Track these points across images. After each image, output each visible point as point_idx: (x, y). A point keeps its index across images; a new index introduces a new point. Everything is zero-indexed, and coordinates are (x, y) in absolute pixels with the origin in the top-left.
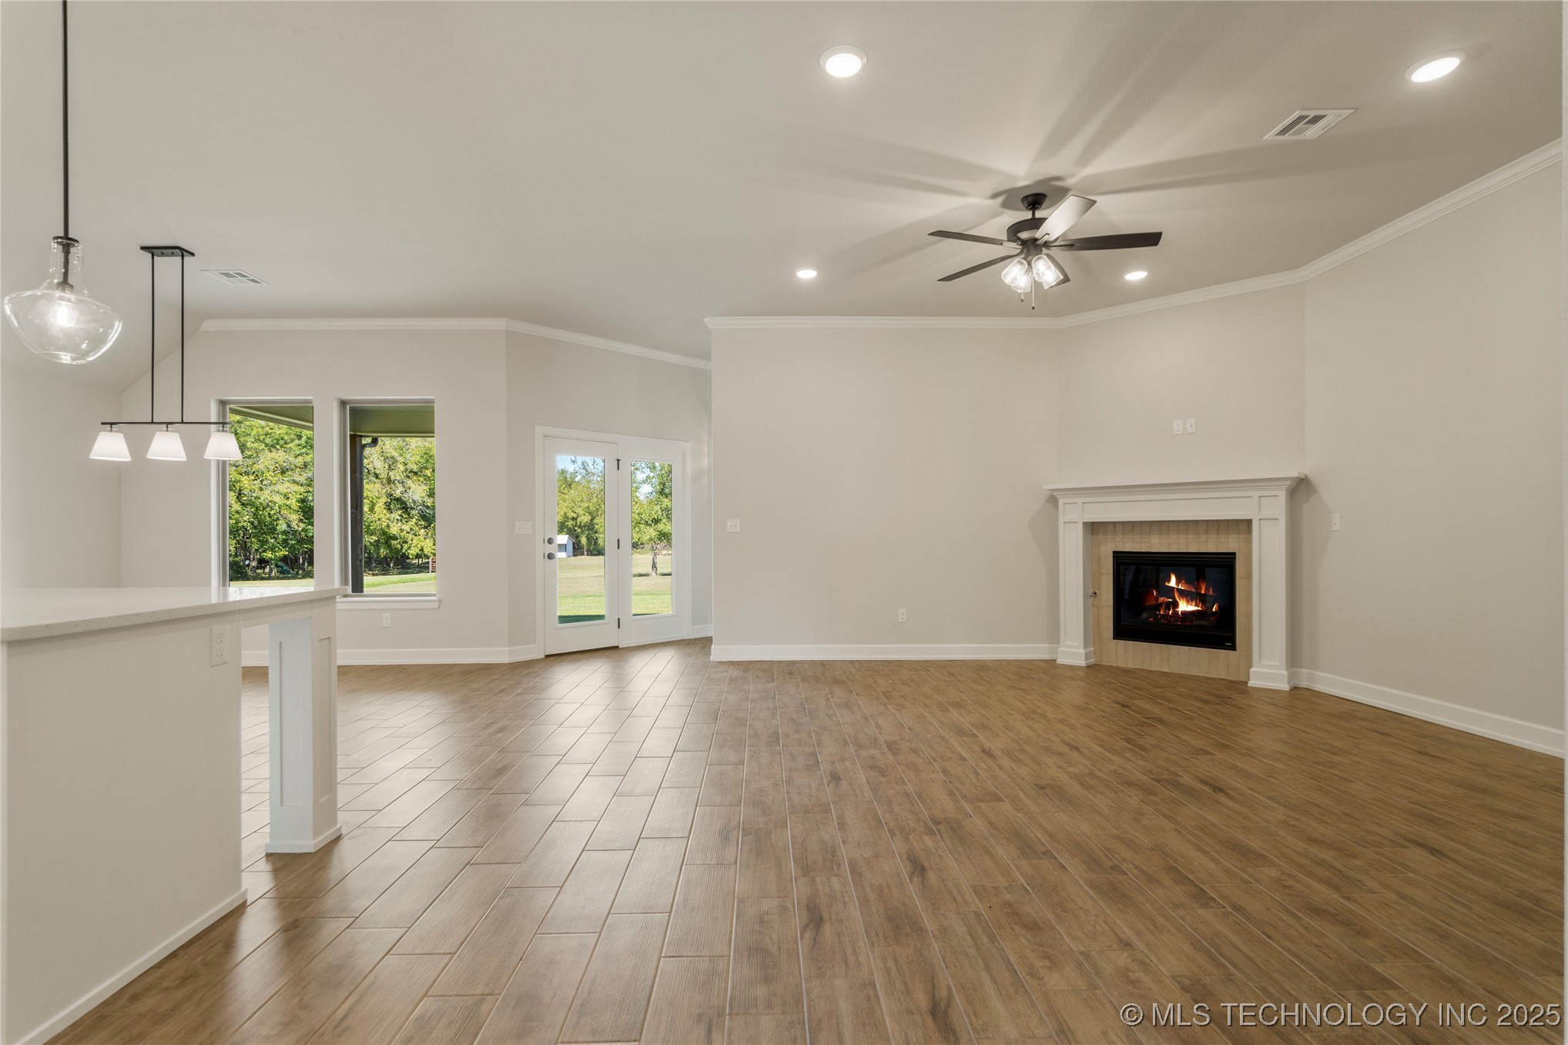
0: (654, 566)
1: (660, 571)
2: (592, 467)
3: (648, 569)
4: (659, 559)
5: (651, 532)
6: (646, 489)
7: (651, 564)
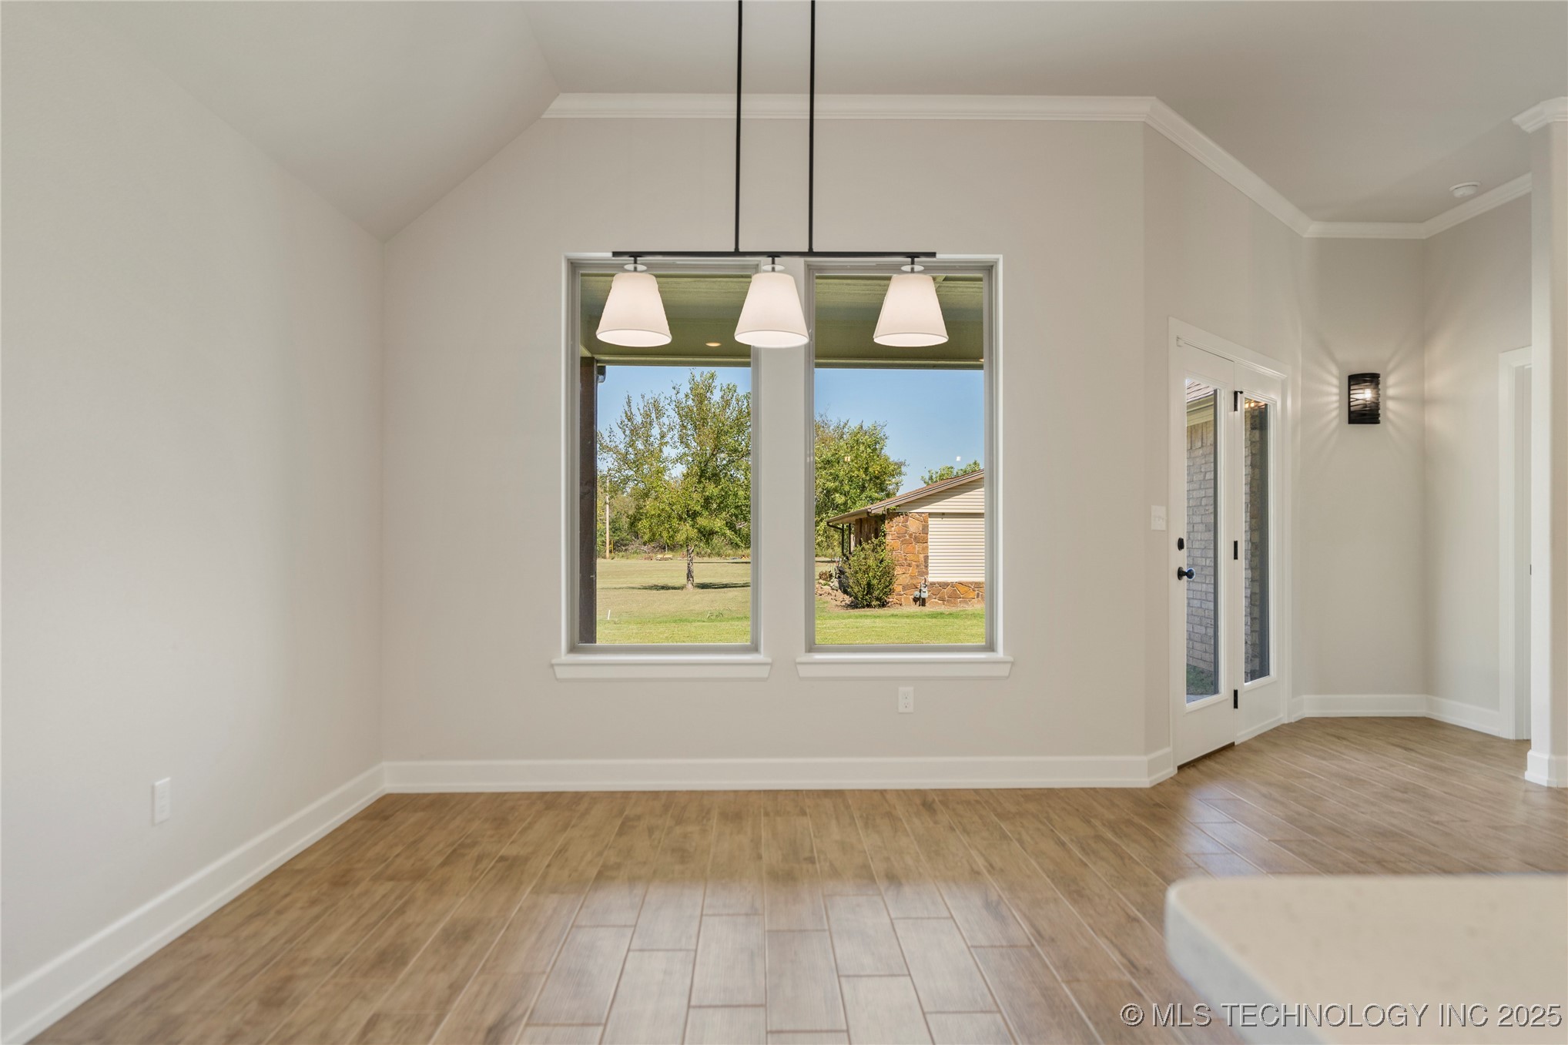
0: (690, 575)
1: (697, 581)
2: (608, 440)
3: (683, 580)
4: (695, 568)
5: (686, 530)
6: (678, 471)
7: (687, 572)
